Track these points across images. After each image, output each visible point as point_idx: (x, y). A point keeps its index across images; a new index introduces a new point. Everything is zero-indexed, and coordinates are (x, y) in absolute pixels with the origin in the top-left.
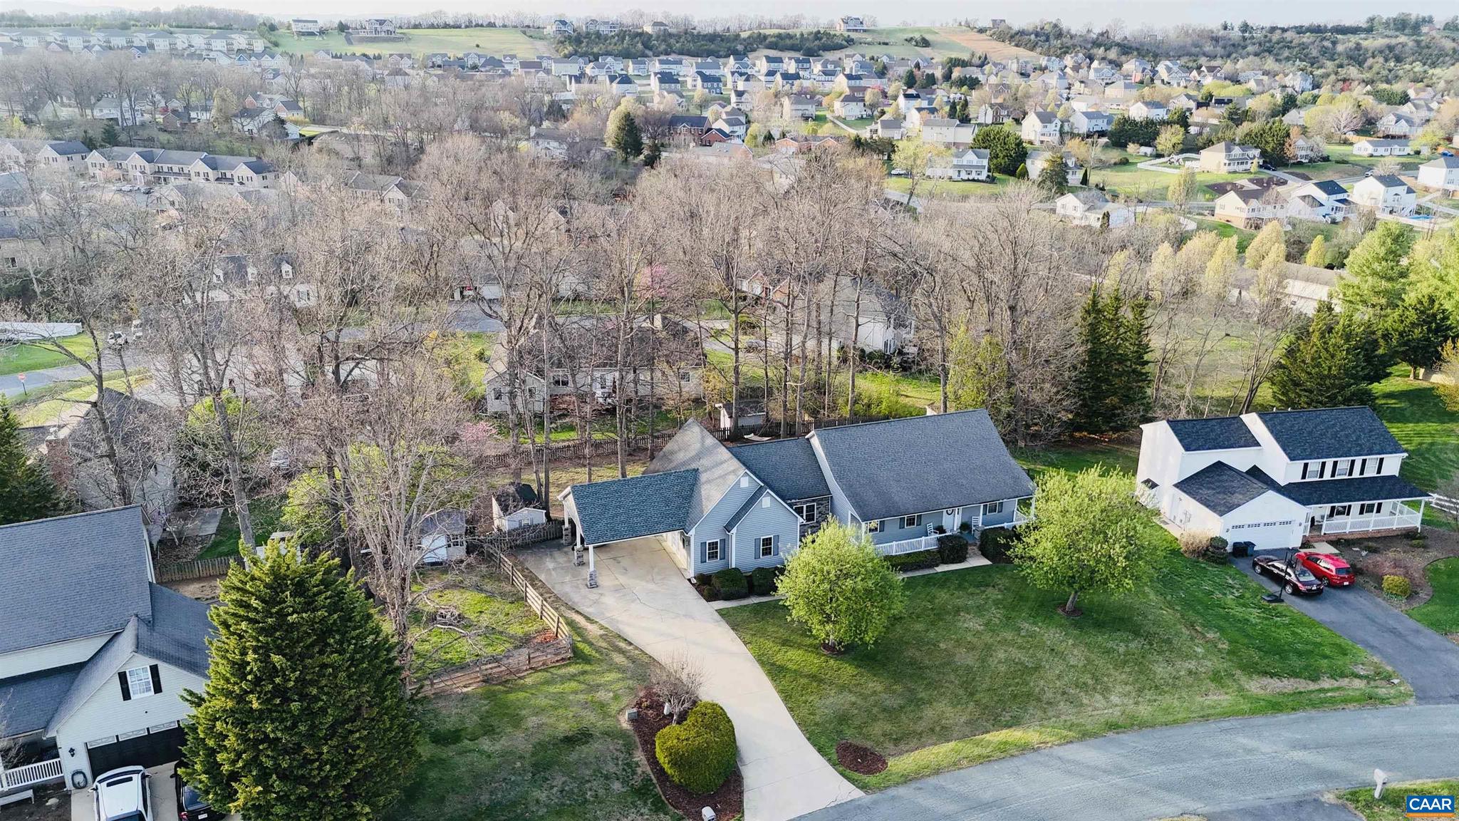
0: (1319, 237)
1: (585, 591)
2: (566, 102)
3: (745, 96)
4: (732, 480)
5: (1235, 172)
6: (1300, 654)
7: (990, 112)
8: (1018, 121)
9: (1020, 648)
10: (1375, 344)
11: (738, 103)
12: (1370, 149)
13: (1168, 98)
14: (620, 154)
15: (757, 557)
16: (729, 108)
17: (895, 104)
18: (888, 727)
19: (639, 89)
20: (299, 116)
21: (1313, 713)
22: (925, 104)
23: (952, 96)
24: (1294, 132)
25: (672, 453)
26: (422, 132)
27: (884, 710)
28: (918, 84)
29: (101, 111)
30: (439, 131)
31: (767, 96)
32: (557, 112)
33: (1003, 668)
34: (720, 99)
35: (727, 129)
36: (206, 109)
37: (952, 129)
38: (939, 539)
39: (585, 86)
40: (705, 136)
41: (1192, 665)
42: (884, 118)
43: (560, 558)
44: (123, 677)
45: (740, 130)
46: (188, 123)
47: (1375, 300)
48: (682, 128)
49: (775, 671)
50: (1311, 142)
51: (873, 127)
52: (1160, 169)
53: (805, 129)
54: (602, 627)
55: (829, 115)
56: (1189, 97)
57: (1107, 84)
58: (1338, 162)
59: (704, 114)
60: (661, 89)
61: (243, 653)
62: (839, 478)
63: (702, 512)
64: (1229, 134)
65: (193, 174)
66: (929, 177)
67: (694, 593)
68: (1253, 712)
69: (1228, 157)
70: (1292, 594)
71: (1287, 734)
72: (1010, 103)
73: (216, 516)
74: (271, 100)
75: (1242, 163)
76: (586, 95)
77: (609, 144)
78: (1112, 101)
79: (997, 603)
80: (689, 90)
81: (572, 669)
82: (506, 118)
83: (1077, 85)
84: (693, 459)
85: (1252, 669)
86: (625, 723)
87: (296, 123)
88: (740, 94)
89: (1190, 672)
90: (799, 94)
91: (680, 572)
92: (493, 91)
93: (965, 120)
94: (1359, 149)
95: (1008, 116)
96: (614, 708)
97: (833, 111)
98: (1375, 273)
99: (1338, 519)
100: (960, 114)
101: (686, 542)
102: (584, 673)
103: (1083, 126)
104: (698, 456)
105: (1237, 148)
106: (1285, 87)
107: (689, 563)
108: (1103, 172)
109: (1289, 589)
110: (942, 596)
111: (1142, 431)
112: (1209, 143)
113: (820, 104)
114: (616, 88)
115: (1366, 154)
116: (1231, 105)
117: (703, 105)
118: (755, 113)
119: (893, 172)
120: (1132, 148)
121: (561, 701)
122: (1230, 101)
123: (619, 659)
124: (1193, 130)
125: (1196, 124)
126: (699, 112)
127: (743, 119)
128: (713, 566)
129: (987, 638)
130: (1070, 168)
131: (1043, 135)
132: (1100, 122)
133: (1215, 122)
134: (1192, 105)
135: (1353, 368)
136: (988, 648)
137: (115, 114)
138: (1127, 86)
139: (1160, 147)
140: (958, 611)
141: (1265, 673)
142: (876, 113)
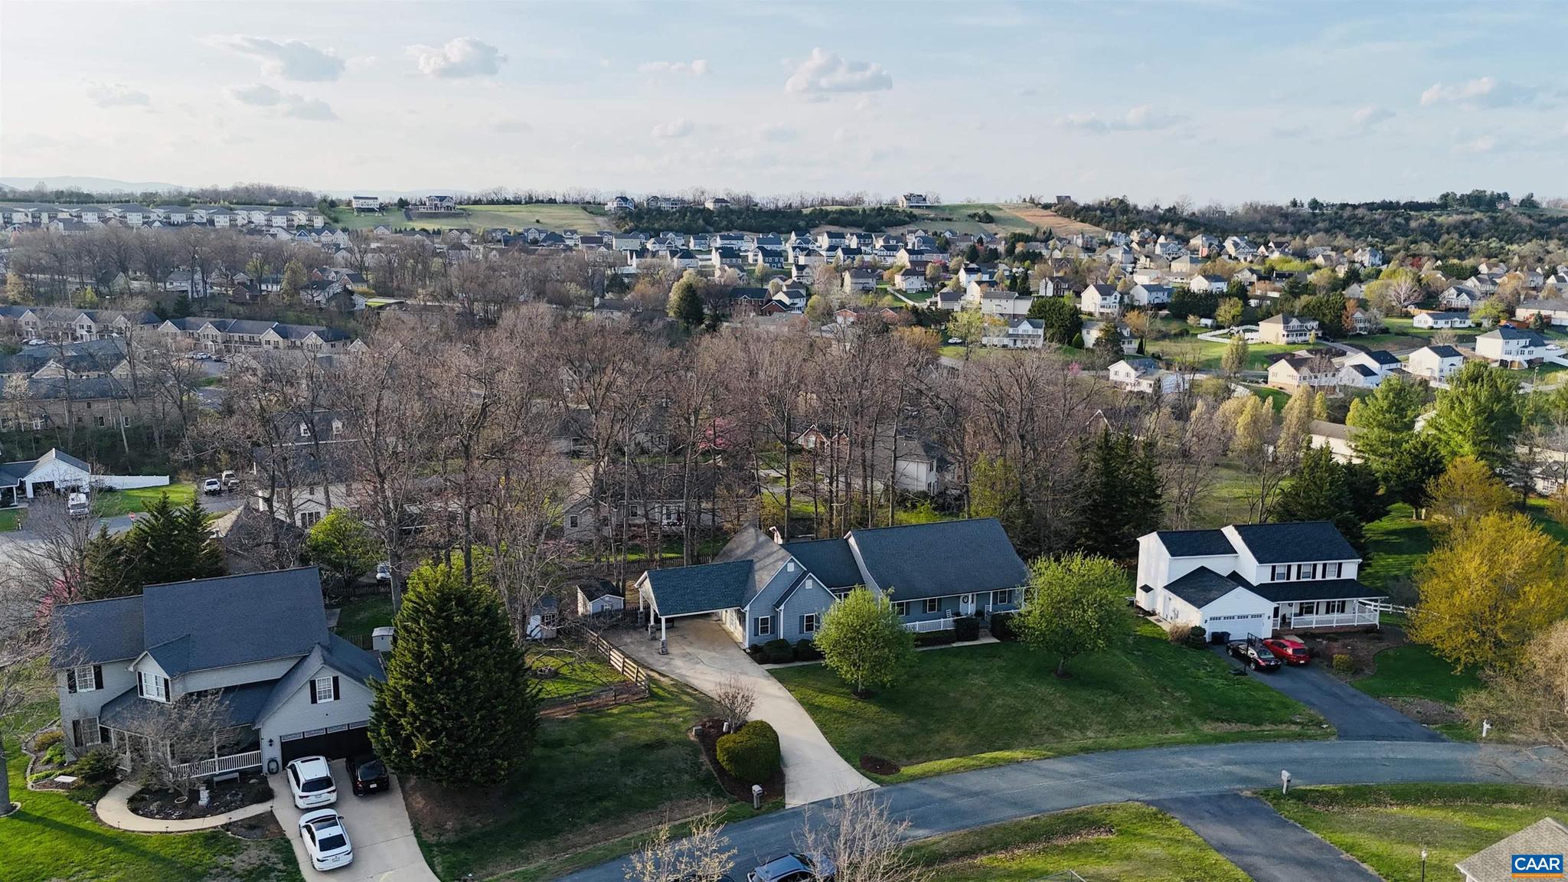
0: (1357, 400)
1: (657, 656)
2: (628, 275)
3: (807, 270)
4: (780, 566)
5: (1294, 343)
6: (1249, 707)
7: (1050, 285)
8: (1078, 294)
9: (1016, 697)
10: (1375, 484)
11: (798, 277)
12: (1430, 322)
13: (1232, 271)
14: (682, 324)
15: (801, 632)
16: (789, 282)
17: (954, 277)
18: (902, 747)
19: (700, 263)
20: (364, 288)
21: (1250, 743)
22: (986, 278)
23: (1014, 270)
24: (1350, 304)
25: (731, 551)
26: (488, 302)
27: (900, 736)
28: (981, 259)
29: (171, 284)
30: (506, 301)
31: (827, 270)
32: (619, 284)
33: (1000, 711)
34: (781, 272)
35: (787, 301)
36: (277, 282)
37: (1011, 302)
38: (955, 621)
39: (649, 260)
40: (766, 306)
41: (1158, 713)
42: (945, 290)
43: (637, 636)
44: (313, 684)
45: (800, 302)
46: (258, 297)
47: (1383, 449)
48: (743, 299)
49: (813, 709)
50: (1368, 315)
51: (933, 299)
52: (1220, 340)
53: (865, 301)
54: (672, 680)
55: (889, 288)
56: (1252, 271)
57: (1174, 259)
58: (1397, 334)
59: (765, 287)
60: (722, 263)
61: (420, 646)
62: (870, 569)
63: (756, 592)
64: (1287, 307)
65: (263, 342)
66: (985, 346)
67: (748, 659)
68: (1199, 742)
69: (1286, 328)
70: (1255, 670)
71: (1223, 755)
72: (1071, 276)
73: (334, 614)
74: (336, 273)
75: (1301, 335)
76: (648, 268)
77: (671, 314)
78: (1178, 274)
79: (1000, 669)
80: (751, 265)
81: (649, 704)
82: (573, 289)
83: (1143, 259)
84: (749, 553)
85: (1208, 716)
86: (692, 736)
87: (364, 294)
88: (800, 268)
89: (1155, 717)
90: (860, 268)
91: (737, 645)
92: (557, 264)
93: (1025, 293)
94: (1420, 322)
95: (1069, 289)
96: (684, 727)
97: (894, 285)
98: (1380, 425)
99: (1307, 617)
100: (1020, 287)
101: (742, 618)
102: (659, 706)
103: (1143, 297)
104: (753, 551)
105: (1294, 320)
106: (1354, 262)
107: (744, 637)
108: (1162, 343)
109: (1253, 666)
110: (955, 663)
111: (1138, 543)
112: (1267, 315)
113: (881, 277)
114: (676, 262)
115: (1426, 326)
116: (1291, 279)
117: (765, 278)
118: (816, 286)
119: (950, 341)
120: (1191, 319)
121: (641, 723)
122: (1291, 275)
123: (686, 698)
124: (1253, 303)
125: (1256, 297)
126: (759, 286)
127: (803, 292)
128: (763, 639)
129: (990, 690)
130: (1126, 338)
131: (1103, 307)
132: (1160, 294)
133: (1276, 295)
134: (1254, 278)
135: (1337, 498)
136: (990, 698)
137: (186, 286)
138: (1193, 261)
139: (1220, 319)
140: (967, 672)
141: (1218, 720)
142: (937, 286)
